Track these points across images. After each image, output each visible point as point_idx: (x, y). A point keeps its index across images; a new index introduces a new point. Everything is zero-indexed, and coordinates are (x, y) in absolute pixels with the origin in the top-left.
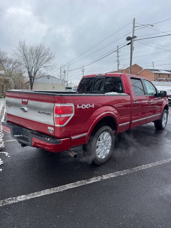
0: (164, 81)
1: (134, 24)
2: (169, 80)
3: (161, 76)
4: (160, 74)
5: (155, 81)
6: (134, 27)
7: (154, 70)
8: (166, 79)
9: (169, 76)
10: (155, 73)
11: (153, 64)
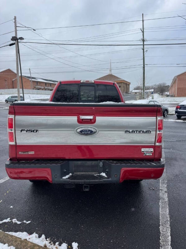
0: (43, 90)
1: (15, 22)
2: (46, 89)
3: (38, 84)
4: (37, 82)
5: (33, 89)
6: (16, 27)
7: (32, 77)
8: (44, 88)
9: (46, 85)
10: (33, 81)
11: (30, 71)
